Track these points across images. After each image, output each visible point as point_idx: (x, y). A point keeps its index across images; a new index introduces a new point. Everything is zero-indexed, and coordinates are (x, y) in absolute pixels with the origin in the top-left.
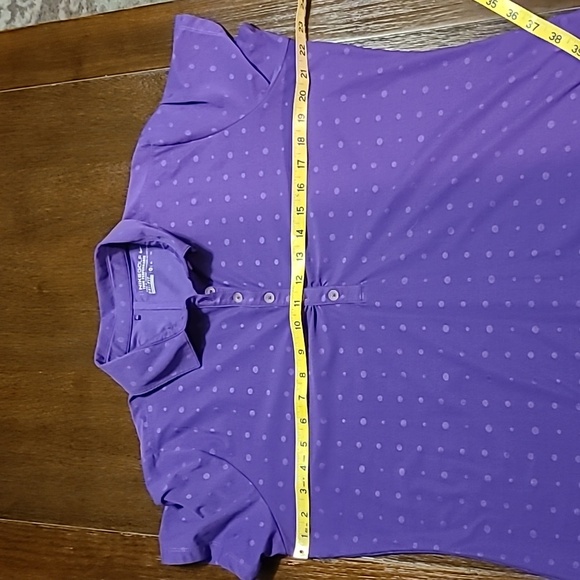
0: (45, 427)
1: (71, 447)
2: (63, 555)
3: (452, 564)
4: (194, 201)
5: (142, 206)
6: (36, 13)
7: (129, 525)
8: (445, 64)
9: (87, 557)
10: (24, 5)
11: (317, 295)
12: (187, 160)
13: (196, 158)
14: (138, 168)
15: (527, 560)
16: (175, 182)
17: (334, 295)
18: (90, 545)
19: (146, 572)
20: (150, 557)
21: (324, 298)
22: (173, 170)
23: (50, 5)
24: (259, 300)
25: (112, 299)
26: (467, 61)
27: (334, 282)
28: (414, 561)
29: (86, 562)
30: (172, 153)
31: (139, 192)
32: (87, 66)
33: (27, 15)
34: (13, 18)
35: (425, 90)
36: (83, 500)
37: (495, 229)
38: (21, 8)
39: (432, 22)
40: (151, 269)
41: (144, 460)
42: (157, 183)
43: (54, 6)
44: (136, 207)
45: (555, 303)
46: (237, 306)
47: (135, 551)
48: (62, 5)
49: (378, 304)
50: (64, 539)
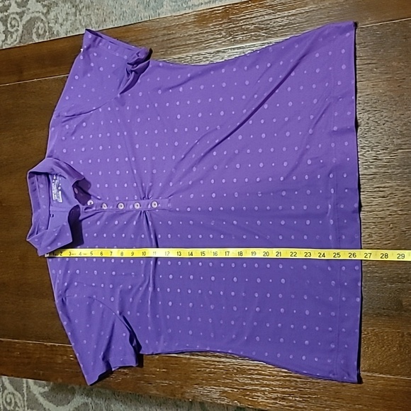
0: (4, 283)
1: (18, 294)
2: (14, 357)
3: (217, 356)
4: (83, 149)
5: (55, 151)
6: (19, 35)
7: (49, 339)
8: (212, 73)
9: (27, 358)
10: (12, 30)
11: (146, 204)
12: (79, 126)
13: (84, 124)
14: (53, 129)
15: (254, 353)
16: (73, 138)
17: (155, 205)
18: (29, 351)
19: (58, 366)
20: (60, 357)
21: (149, 206)
22: (72, 131)
23: (28, 30)
24: (115, 207)
25: (39, 203)
26: (223, 71)
27: (156, 197)
28: (198, 355)
29: (26, 361)
30: (72, 121)
31: (53, 143)
32: (25, 73)
33: (14, 36)
34: (6, 39)
35: (202, 87)
36: (25, 325)
37: (238, 166)
38: (11, 32)
39: (205, 48)
40: (59, 188)
41: (57, 301)
42: (63, 138)
43: (30, 31)
44: (52, 151)
45: (268, 208)
46: (104, 211)
47: (52, 354)
48: (35, 30)
49: (178, 209)
50: (15, 348)
